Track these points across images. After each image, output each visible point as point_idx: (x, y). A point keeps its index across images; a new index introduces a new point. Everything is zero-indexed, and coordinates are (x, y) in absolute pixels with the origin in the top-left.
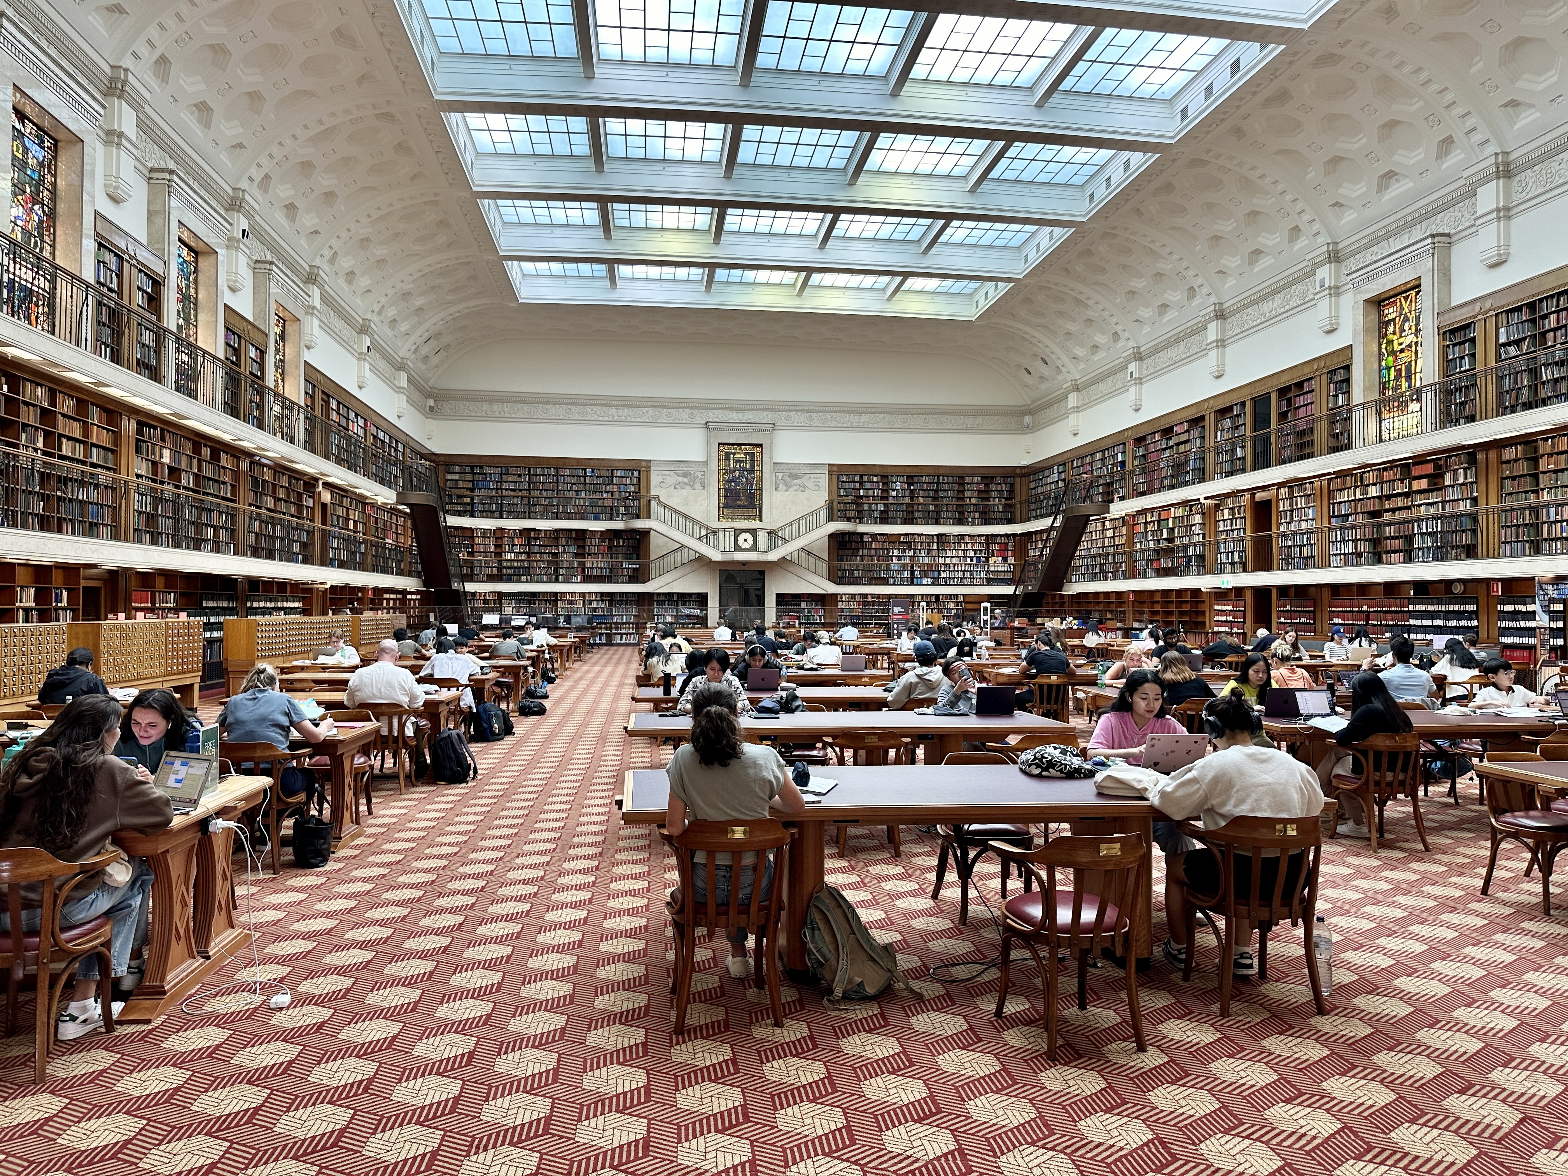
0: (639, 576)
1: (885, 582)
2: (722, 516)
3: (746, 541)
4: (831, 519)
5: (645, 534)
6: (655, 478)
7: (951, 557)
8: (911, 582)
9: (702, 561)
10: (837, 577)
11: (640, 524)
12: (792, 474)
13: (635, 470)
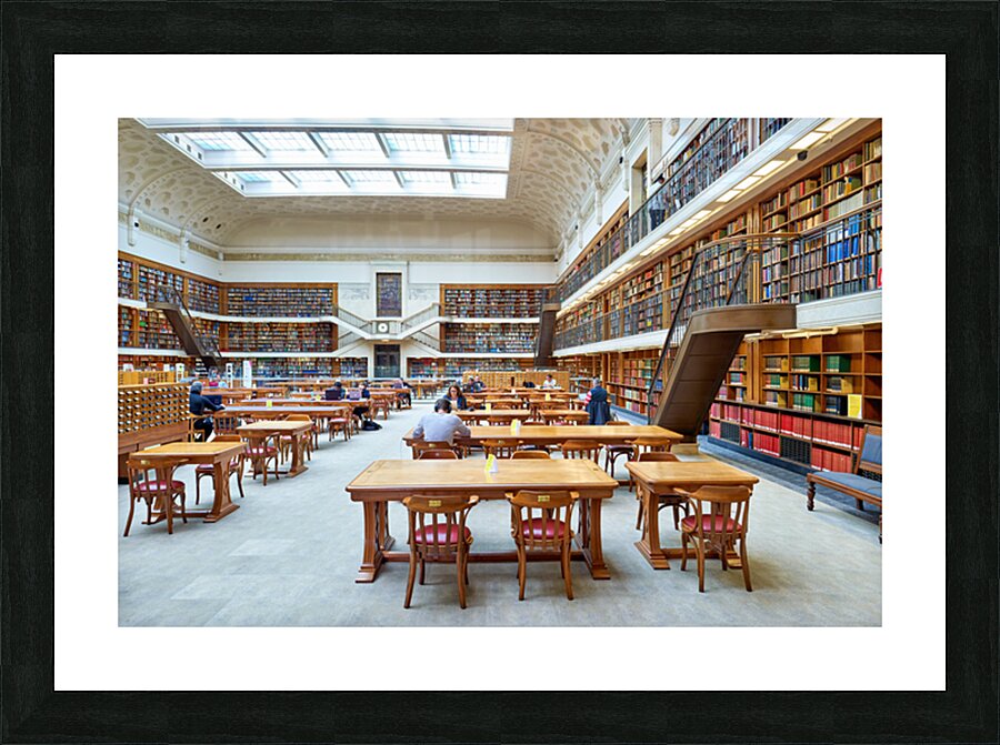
0: (331, 348)
1: (473, 351)
2: (379, 315)
3: (383, 328)
5: (332, 325)
6: (340, 293)
9: (361, 341)
10: (444, 348)
11: (332, 319)
12: (419, 290)
13: (330, 288)
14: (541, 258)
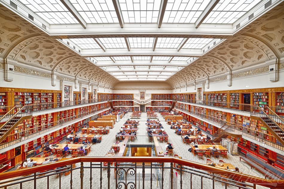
0: (133, 105)
1: (157, 105)
2: (140, 99)
3: (142, 102)
4: (152, 100)
5: (133, 101)
6: (134, 96)
7: (164, 103)
8: (160, 105)
9: (138, 104)
10: (152, 105)
11: (132, 101)
12: (147, 95)
13: (132, 95)
14: (169, 89)
